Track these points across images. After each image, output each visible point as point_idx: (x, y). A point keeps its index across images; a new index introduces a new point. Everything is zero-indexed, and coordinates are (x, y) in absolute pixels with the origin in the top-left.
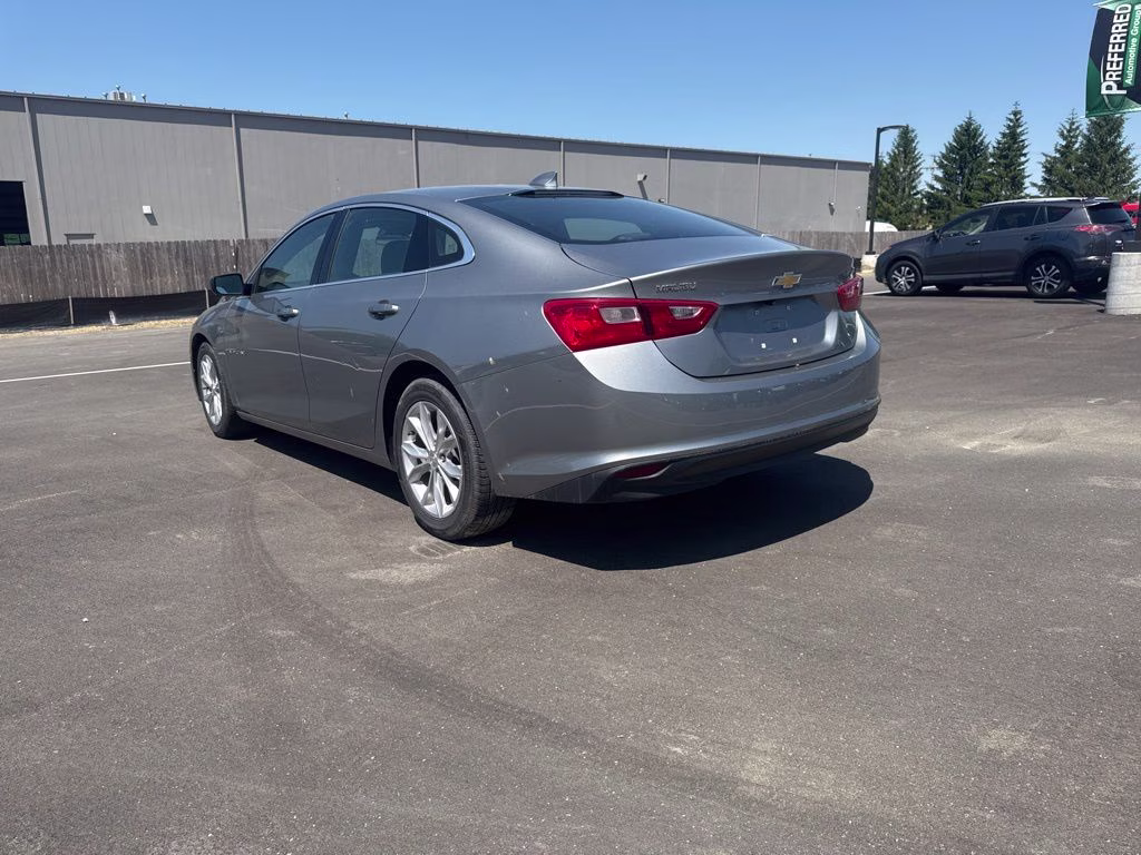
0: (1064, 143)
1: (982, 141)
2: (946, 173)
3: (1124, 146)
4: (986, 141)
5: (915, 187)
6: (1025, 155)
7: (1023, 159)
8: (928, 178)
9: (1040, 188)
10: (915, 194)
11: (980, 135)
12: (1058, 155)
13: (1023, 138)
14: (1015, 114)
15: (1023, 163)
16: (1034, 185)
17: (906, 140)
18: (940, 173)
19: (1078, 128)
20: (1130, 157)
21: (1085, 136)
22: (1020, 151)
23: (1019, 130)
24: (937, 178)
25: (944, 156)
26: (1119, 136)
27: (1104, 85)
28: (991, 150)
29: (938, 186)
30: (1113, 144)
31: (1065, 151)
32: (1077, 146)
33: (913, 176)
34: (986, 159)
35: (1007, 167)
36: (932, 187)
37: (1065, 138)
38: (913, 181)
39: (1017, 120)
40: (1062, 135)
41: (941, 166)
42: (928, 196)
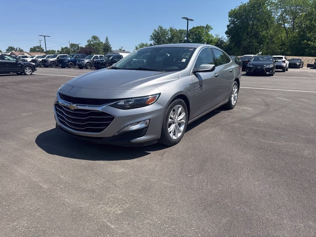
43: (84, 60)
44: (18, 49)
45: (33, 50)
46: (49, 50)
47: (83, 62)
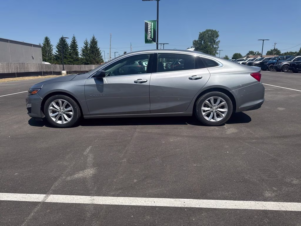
0: (85, 46)
1: (67, 43)
2: (59, 50)
3: (98, 48)
4: (68, 43)
5: (51, 53)
6: (78, 47)
7: (77, 48)
8: (55, 51)
9: (82, 56)
10: (52, 55)
11: (66, 41)
12: (85, 48)
13: (76, 43)
14: (74, 37)
15: (77, 50)
16: (80, 55)
17: (47, 40)
18: (57, 50)
19: (88, 42)
20: (99, 50)
21: (90, 44)
22: (76, 46)
23: (75, 41)
24: (57, 51)
25: (58, 46)
26: (97, 45)
27: (148, 37)
28: (69, 45)
29: (57, 53)
30: (96, 47)
31: (86, 47)
32: (88, 47)
33: (50, 50)
34: (68, 47)
35: (74, 50)
36: (56, 54)
37: (85, 45)
38: (51, 51)
39: (75, 39)
40: (85, 43)
41: (57, 48)
42: (56, 56)
43: (281, 63)
44: (257, 53)
45: (269, 53)
46: (288, 52)
47: (280, 64)
